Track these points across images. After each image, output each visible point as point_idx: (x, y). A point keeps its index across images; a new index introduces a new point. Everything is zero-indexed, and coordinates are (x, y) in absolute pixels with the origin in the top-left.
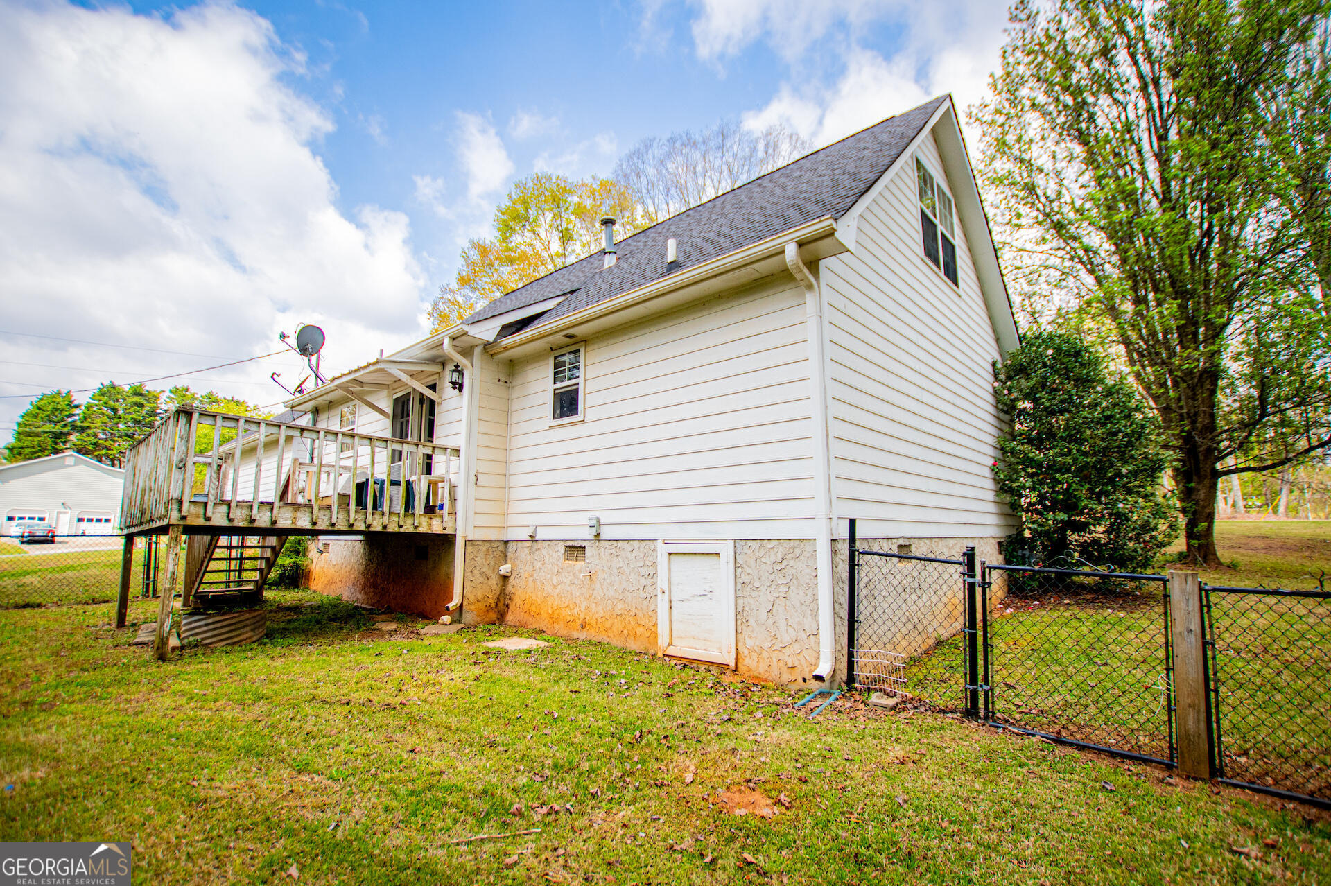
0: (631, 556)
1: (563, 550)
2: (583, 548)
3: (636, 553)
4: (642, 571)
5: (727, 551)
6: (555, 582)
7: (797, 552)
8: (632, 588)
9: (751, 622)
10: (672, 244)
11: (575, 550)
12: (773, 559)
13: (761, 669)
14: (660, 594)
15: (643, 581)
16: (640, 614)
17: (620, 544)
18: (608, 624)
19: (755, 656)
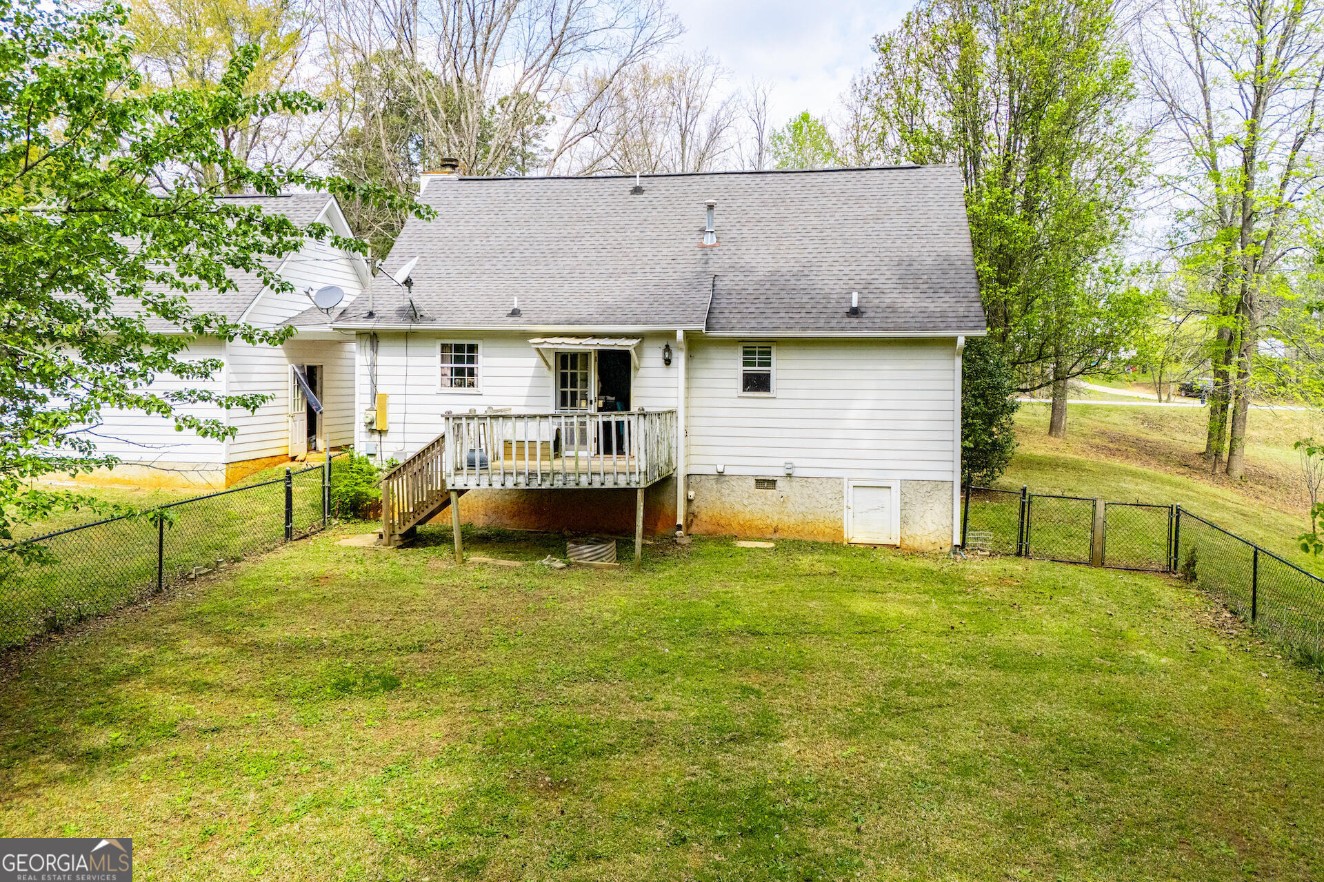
0: (821, 487)
1: (754, 482)
2: (775, 481)
3: (824, 485)
4: (829, 496)
5: (896, 487)
6: (746, 502)
7: (940, 487)
8: (820, 506)
9: (910, 522)
10: (855, 296)
11: (765, 483)
12: (925, 490)
13: (916, 545)
14: (846, 509)
15: (830, 502)
16: (827, 521)
17: (810, 480)
18: (799, 528)
19: (912, 539)
